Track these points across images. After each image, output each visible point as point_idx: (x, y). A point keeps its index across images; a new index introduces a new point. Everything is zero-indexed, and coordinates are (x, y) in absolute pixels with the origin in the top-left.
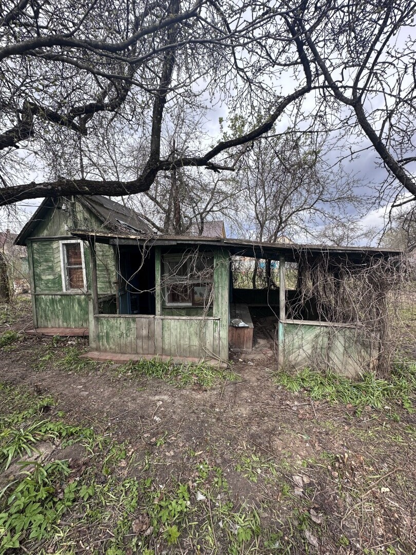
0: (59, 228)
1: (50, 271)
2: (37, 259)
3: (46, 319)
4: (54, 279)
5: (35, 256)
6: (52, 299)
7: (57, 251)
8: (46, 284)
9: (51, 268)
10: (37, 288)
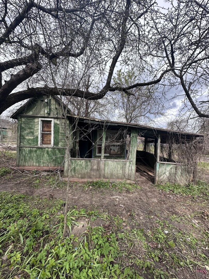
0: (39, 112)
1: (31, 134)
2: (23, 127)
3: (25, 161)
4: (34, 139)
5: (22, 125)
6: (31, 150)
7: (37, 123)
8: (28, 141)
9: (33, 133)
10: (21, 144)
